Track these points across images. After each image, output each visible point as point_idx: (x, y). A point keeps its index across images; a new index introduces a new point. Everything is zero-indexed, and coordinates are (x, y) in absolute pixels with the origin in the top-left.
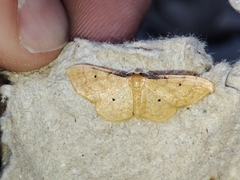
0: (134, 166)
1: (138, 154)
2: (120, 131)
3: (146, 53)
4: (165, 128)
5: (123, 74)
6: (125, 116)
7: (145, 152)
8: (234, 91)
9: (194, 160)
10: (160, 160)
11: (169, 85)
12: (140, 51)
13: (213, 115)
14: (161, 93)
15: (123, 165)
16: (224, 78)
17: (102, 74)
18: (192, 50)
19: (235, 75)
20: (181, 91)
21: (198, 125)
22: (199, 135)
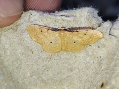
0: (64, 74)
1: (66, 68)
2: (56, 58)
3: (67, 18)
4: (79, 55)
5: (55, 30)
6: (57, 50)
7: (69, 67)
8: (114, 37)
9: (94, 71)
10: (77, 71)
11: (79, 35)
12: (63, 17)
13: (103, 49)
14: (75, 38)
15: (58, 74)
16: (109, 30)
17: (45, 30)
18: (90, 16)
19: (115, 29)
20: (86, 38)
21: (95, 54)
22: (96, 59)
